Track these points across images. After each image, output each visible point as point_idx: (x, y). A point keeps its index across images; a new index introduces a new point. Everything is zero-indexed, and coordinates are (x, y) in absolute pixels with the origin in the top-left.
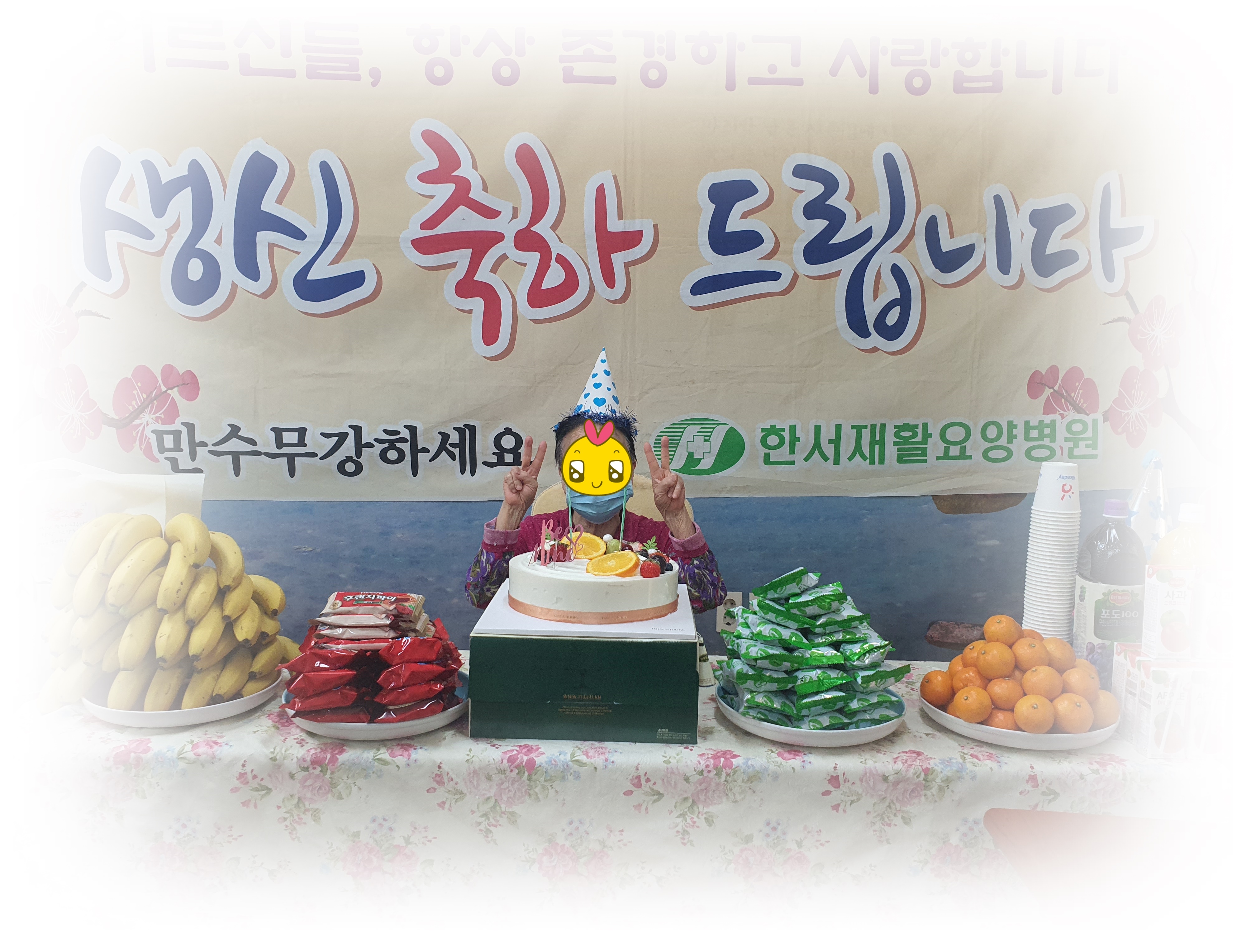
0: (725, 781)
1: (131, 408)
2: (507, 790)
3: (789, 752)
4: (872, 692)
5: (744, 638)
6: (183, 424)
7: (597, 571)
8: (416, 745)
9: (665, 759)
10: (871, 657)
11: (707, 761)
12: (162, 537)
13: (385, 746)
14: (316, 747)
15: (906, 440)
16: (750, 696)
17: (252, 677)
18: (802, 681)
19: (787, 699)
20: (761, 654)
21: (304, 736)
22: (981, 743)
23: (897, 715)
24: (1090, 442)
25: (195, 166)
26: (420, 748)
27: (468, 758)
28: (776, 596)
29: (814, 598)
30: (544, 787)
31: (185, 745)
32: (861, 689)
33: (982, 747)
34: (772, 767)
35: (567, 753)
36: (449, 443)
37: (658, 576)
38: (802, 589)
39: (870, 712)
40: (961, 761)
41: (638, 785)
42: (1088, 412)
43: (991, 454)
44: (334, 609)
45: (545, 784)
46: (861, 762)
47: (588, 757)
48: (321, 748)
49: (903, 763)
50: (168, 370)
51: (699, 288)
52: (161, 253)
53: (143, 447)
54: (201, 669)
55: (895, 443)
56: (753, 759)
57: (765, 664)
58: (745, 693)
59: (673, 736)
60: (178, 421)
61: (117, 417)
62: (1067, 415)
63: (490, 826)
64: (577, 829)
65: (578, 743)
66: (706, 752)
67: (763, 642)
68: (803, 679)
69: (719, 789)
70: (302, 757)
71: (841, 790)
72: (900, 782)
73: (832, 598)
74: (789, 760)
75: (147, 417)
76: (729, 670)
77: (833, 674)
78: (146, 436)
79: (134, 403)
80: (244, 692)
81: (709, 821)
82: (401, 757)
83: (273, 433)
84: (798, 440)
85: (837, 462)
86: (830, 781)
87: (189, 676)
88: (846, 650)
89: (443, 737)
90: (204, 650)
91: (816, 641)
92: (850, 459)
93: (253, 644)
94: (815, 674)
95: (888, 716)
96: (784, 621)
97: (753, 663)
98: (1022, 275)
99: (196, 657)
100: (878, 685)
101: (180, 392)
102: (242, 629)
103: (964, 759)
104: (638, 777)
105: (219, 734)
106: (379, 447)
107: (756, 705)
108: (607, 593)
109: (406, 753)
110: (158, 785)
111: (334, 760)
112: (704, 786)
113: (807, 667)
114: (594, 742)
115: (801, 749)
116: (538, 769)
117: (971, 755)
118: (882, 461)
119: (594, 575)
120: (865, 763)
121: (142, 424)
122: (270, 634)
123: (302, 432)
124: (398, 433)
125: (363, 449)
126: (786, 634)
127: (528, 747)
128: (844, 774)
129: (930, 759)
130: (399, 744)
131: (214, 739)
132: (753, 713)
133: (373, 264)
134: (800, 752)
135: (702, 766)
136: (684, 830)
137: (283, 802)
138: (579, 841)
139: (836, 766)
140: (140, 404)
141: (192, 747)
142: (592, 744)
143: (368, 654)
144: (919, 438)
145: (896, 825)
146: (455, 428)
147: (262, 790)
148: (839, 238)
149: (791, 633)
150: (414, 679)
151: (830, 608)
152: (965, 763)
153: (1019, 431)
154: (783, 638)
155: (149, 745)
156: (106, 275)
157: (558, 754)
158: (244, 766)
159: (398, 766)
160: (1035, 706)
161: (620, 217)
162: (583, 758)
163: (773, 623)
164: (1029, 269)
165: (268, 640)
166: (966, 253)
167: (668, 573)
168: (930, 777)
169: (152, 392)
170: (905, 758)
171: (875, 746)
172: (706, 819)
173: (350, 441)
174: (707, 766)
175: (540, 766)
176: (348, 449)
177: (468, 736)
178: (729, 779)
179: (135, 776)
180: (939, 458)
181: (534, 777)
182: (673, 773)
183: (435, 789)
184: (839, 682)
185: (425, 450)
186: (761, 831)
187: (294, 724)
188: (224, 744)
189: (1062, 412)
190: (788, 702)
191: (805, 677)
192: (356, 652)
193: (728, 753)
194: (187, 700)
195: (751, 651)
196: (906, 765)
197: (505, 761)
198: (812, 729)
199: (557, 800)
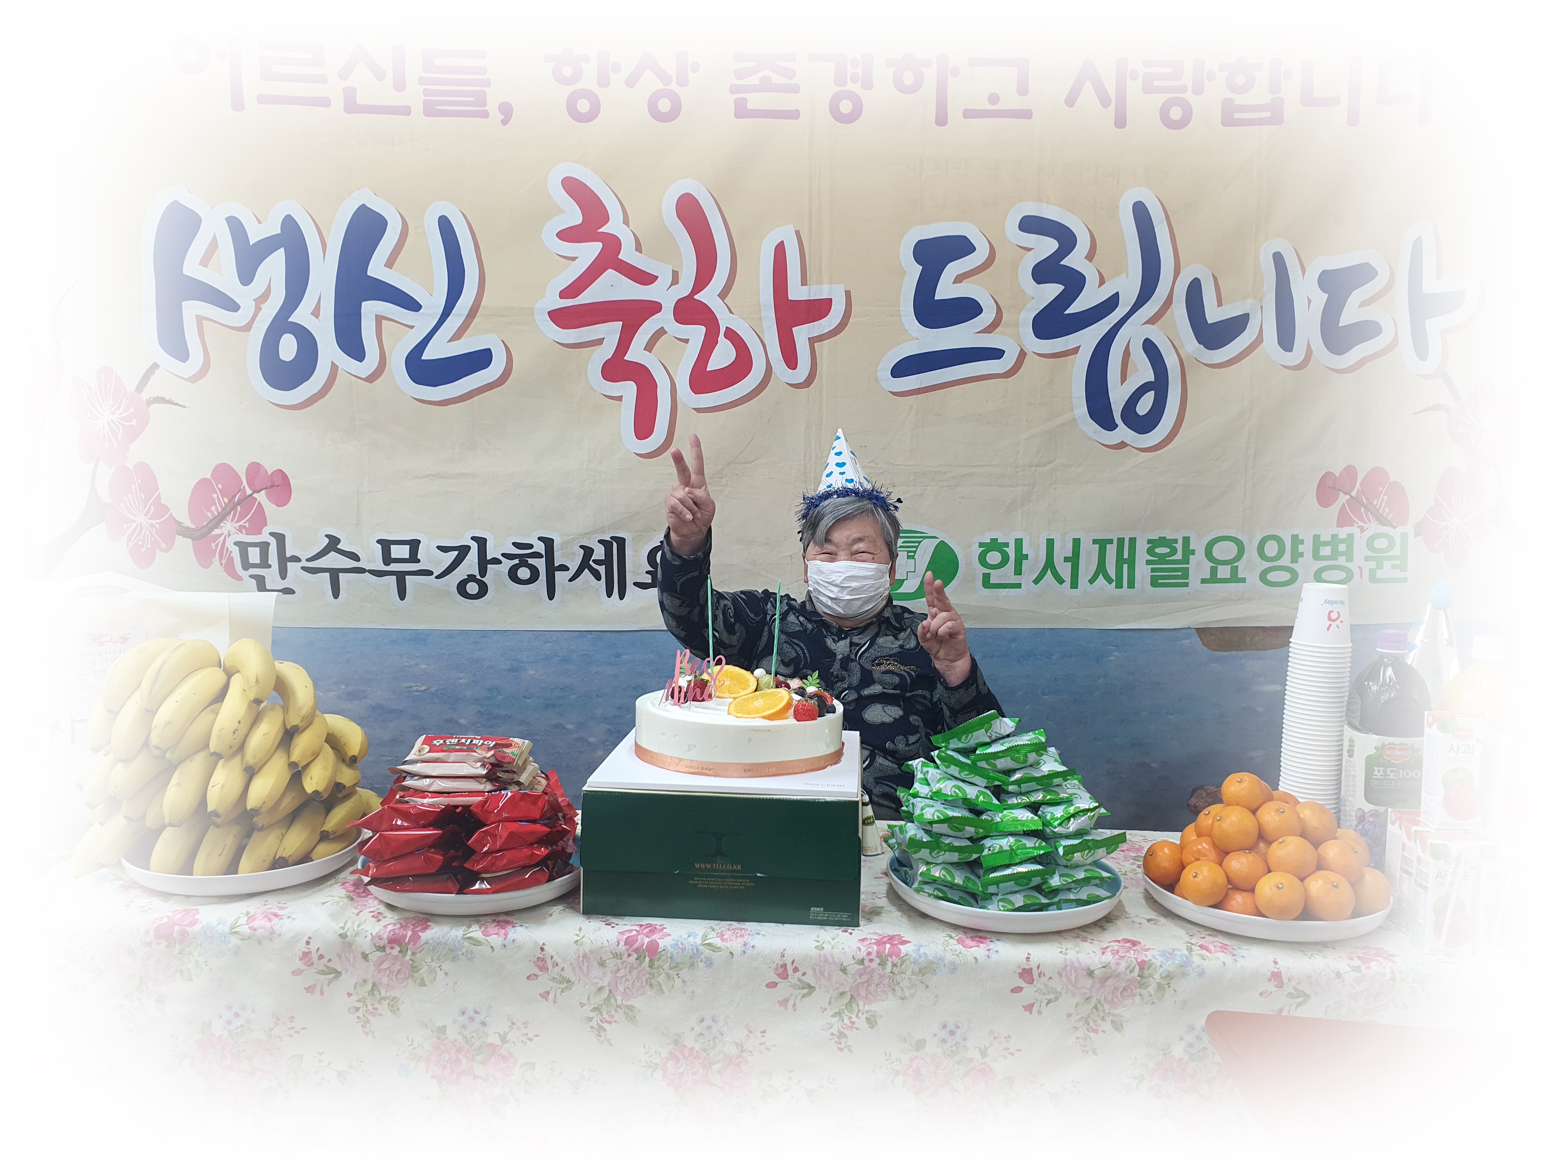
0: (891, 972)
1: (209, 514)
2: (624, 979)
3: (972, 938)
4: (1077, 866)
5: (921, 797)
6: (271, 534)
7: (740, 713)
8: (515, 922)
9: (818, 944)
10: (1076, 822)
11: (868, 948)
12: (220, 667)
13: (478, 922)
14: (394, 922)
15: (1162, 558)
16: (925, 869)
17: (325, 837)
18: (990, 850)
19: (973, 872)
20: (938, 817)
21: (382, 908)
22: (1216, 932)
23: (1110, 894)
24: (1398, 562)
25: (289, 223)
26: (521, 926)
27: (578, 938)
28: (961, 745)
29: (1006, 748)
30: (669, 976)
31: (239, 917)
32: (1065, 862)
33: (1216, 936)
34: (949, 957)
35: (697, 935)
36: (592, 559)
37: (816, 719)
38: (993, 738)
39: (1075, 892)
40: (1186, 953)
41: (784, 975)
42: (1394, 524)
43: (1271, 577)
44: (420, 755)
45: (670, 972)
46: (1061, 952)
47: (723, 940)
48: (401, 924)
49: (1113, 954)
50: (254, 469)
51: (902, 369)
52: (247, 328)
53: (224, 562)
54: (263, 826)
55: (1148, 562)
56: (926, 946)
57: (944, 828)
58: (920, 865)
59: (829, 917)
60: (266, 531)
61: (192, 526)
62: (1367, 528)
63: (603, 1023)
64: (709, 1028)
65: (713, 923)
66: (869, 937)
67: (943, 802)
68: (991, 849)
69: (884, 982)
70: (377, 933)
71: (1035, 987)
72: (1109, 978)
73: (1028, 749)
74: (971, 948)
75: (228, 526)
76: (902, 836)
77: (1029, 843)
78: (227, 549)
79: (213, 508)
80: (314, 855)
81: (871, 1022)
82: (496, 936)
83: (380, 546)
84: (1026, 557)
85: (1074, 585)
86: (1021, 975)
87: (249, 835)
88: (1046, 814)
89: (550, 913)
90: (264, 803)
91: (1010, 802)
92: (1091, 581)
93: (324, 797)
94: (1006, 843)
95: (1098, 896)
96: (970, 776)
97: (928, 828)
98: (1309, 352)
99: (255, 812)
100: (1084, 857)
101: (268, 495)
102: (311, 778)
103: (1190, 950)
104: (784, 966)
105: (281, 905)
106: (508, 564)
107: (933, 880)
108: (750, 740)
109: (503, 931)
110: (207, 965)
111: (415, 938)
112: (865, 978)
113: (999, 834)
114: (732, 923)
115: (988, 935)
116: (662, 953)
117: (1201, 946)
118: (1131, 585)
119: (737, 717)
120: (1066, 954)
121: (223, 534)
122: (347, 786)
123: (414, 545)
124: (531, 546)
125: (488, 566)
126: (971, 792)
127: (651, 926)
128: (1038, 968)
129: (1149, 949)
130: (494, 921)
131: (273, 911)
132: (928, 889)
133: (502, 341)
134: (985, 938)
135: (863, 954)
136: (841, 1033)
137: (355, 988)
138: (711, 1043)
139: (1029, 956)
140: (220, 511)
141: (247, 920)
142: (730, 925)
143: (458, 810)
144: (1179, 556)
145: (1104, 1032)
146: (600, 541)
147: (330, 973)
148: (1077, 306)
149: (978, 791)
150: (513, 841)
151: (1025, 761)
152: (1192, 955)
153: (1306, 548)
154: (968, 797)
155: (197, 917)
156: (182, 355)
157: (687, 936)
158: (308, 943)
159: (491, 947)
160: (1280, 886)
161: (804, 282)
162: (717, 941)
163: (956, 778)
164: (1318, 344)
165: (344, 793)
166: (1238, 325)
167: (829, 716)
168: (1146, 972)
169: (234, 496)
170: (1116, 948)
171: (1080, 933)
172: (866, 1018)
173: (473, 556)
174: (869, 954)
175: (664, 950)
176: (470, 566)
177: (579, 912)
178: (896, 970)
179: (179, 954)
180: (1204, 581)
181: (656, 963)
182: (826, 961)
183: (536, 976)
184: (1036, 853)
185: (564, 568)
186: (935, 1035)
187: (372, 894)
188: (286, 916)
189: (1361, 524)
190: (972, 877)
191: (994, 845)
192: (443, 807)
193: (897, 938)
194: (245, 862)
195: (926, 812)
196: (1117, 957)
197: (622, 943)
198: (1001, 910)
199: (685, 992)
